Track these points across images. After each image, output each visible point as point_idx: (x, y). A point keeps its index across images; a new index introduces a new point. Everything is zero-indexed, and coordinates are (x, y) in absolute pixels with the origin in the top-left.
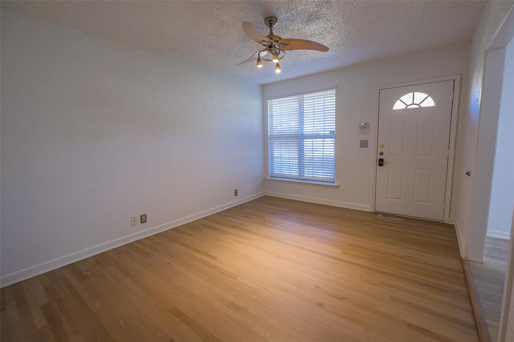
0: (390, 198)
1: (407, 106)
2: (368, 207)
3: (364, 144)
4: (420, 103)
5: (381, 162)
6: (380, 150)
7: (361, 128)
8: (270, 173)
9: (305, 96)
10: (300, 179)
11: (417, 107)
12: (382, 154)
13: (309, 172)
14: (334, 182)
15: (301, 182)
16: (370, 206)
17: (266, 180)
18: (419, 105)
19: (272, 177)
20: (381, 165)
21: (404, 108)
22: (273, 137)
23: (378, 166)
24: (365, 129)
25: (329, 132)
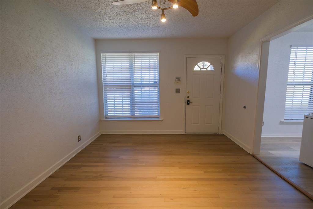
0: (193, 124)
1: (201, 69)
2: (181, 132)
3: (178, 91)
4: (207, 68)
5: (188, 102)
6: (188, 95)
7: (176, 81)
8: (105, 115)
9: (136, 54)
10: (132, 118)
11: (206, 70)
12: (188, 97)
13: (139, 111)
14: (158, 118)
15: (132, 120)
16: (182, 131)
17: (101, 121)
18: (206, 69)
19: (106, 118)
20: (188, 104)
21: (199, 70)
22: (107, 85)
23: (187, 105)
24: (179, 82)
25: (153, 83)
